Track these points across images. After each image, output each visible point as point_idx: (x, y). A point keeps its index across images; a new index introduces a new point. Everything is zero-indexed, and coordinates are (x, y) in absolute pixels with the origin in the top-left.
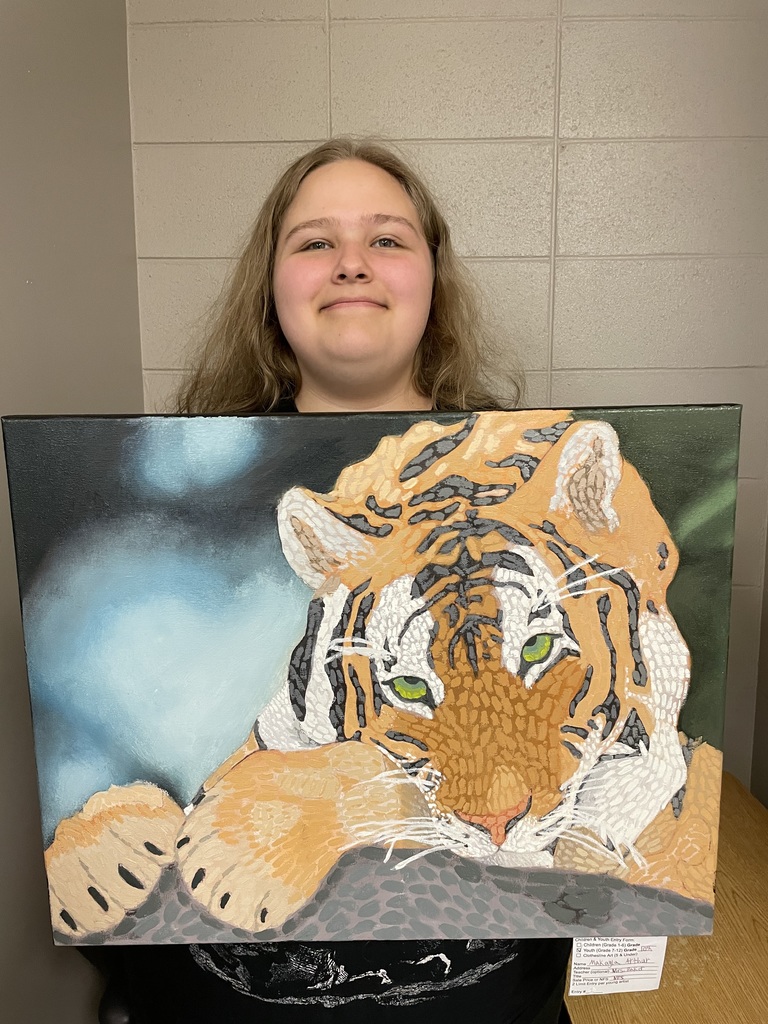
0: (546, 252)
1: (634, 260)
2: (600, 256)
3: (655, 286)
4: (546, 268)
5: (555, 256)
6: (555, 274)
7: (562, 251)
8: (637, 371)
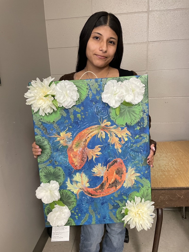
0: (146, 10)
1: (170, 11)
2: (161, 10)
3: (175, 18)
4: (146, 14)
5: (149, 11)
6: (149, 16)
7: (150, 10)
8: (170, 41)
